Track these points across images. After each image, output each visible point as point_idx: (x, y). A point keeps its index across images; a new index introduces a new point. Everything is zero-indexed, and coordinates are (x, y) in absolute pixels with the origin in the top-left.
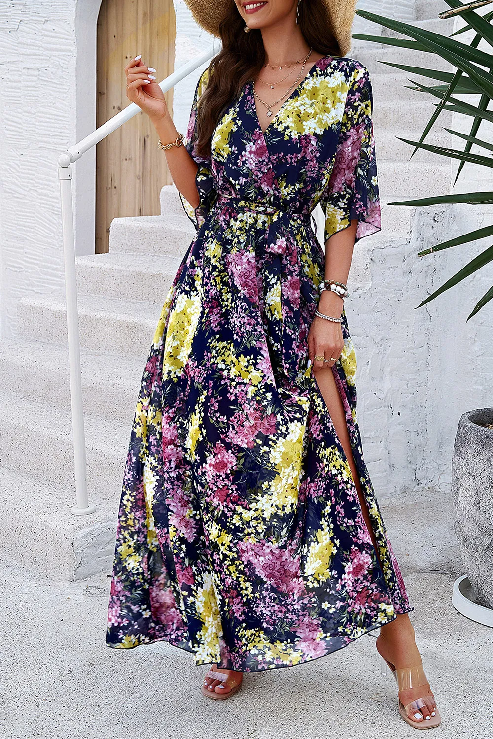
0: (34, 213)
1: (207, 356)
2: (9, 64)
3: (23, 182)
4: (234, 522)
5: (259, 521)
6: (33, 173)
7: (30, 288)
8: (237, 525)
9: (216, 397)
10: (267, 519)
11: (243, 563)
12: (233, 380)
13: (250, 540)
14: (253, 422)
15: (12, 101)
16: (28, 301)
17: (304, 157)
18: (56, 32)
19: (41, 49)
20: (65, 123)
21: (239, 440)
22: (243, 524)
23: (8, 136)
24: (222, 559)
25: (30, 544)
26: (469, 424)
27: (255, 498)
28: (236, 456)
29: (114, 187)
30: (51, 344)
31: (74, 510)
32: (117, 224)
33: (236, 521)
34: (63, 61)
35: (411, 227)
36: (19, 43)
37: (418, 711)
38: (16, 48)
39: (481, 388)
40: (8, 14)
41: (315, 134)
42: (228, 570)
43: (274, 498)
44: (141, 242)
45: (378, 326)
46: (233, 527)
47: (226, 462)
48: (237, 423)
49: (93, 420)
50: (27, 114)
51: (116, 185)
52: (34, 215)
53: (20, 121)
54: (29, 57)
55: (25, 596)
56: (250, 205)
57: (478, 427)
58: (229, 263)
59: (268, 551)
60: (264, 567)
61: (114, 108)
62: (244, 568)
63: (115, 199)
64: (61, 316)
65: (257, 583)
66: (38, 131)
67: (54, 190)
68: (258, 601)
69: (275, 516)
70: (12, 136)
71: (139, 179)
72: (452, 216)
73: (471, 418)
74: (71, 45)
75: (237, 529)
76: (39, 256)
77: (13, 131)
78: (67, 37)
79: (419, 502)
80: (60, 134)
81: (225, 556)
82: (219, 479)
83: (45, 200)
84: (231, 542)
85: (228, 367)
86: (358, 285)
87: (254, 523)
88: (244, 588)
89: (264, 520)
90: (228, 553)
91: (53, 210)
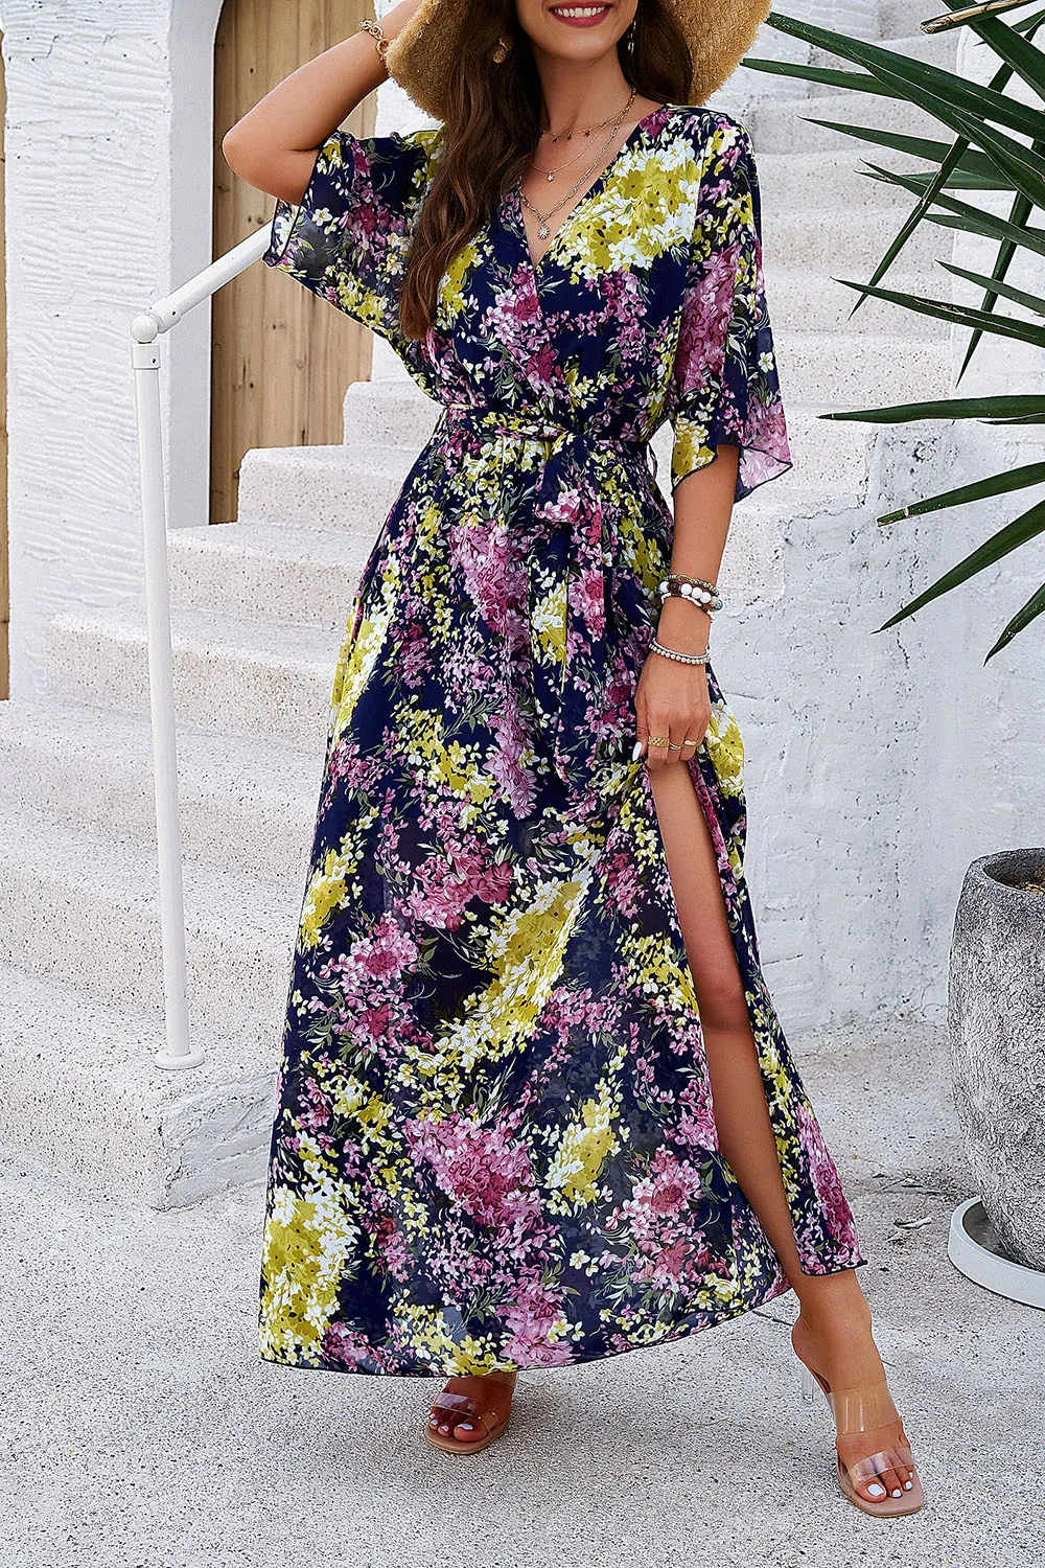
0: (82, 438)
1: (389, 737)
2: (31, 127)
3: (61, 374)
4: (400, 1078)
5: (451, 1076)
6: (81, 354)
7: (74, 595)
8: (406, 1084)
9: (397, 823)
10: (468, 1071)
11: (412, 1164)
12: (433, 791)
13: (431, 1114)
14: (463, 877)
15: (40, 205)
16: (69, 622)
17: (613, 319)
18: (129, 61)
19: (98, 95)
20: (148, 250)
21: (430, 912)
22: (418, 1083)
23: (29, 278)
24: (366, 1153)
25: (69, 1128)
26: (987, 882)
27: (448, 1029)
28: (417, 945)
29: (248, 386)
30: (118, 712)
31: (161, 1059)
32: (253, 461)
33: (405, 1077)
34: (145, 122)
35: (868, 471)
36: (52, 84)
37: (877, 1480)
38: (46, 94)
39: (1011, 806)
40: (31, 22)
41: (634, 269)
42: (380, 1176)
43: (484, 1026)
44: (297, 500)
45: (797, 676)
46: (397, 1090)
47: (396, 954)
48: (429, 877)
49: (201, 872)
50: (68, 232)
51: (253, 380)
52: (81, 443)
53: (54, 245)
54: (73, 112)
55: (60, 1237)
56: (508, 420)
57: (1003, 887)
58: (455, 545)
59: (462, 1136)
60: (452, 1172)
61: (250, 220)
62: (414, 1173)
63: (251, 408)
64: (138, 653)
65: (438, 1204)
66: (90, 267)
67: (124, 390)
68: (437, 1244)
69: (483, 1063)
70: (36, 278)
71: (300, 368)
72: (953, 449)
73: (989, 870)
74: (162, 89)
75: (407, 1093)
76: (92, 528)
77: (39, 266)
78: (150, 71)
79: (880, 1045)
80: (138, 274)
81: (375, 1148)
82: (374, 988)
83: (106, 411)
84: (390, 1119)
85: (427, 763)
86: (757, 592)
87: (439, 1081)
88: (411, 1215)
89: (461, 1070)
90: (382, 1142)
91: (122, 432)
